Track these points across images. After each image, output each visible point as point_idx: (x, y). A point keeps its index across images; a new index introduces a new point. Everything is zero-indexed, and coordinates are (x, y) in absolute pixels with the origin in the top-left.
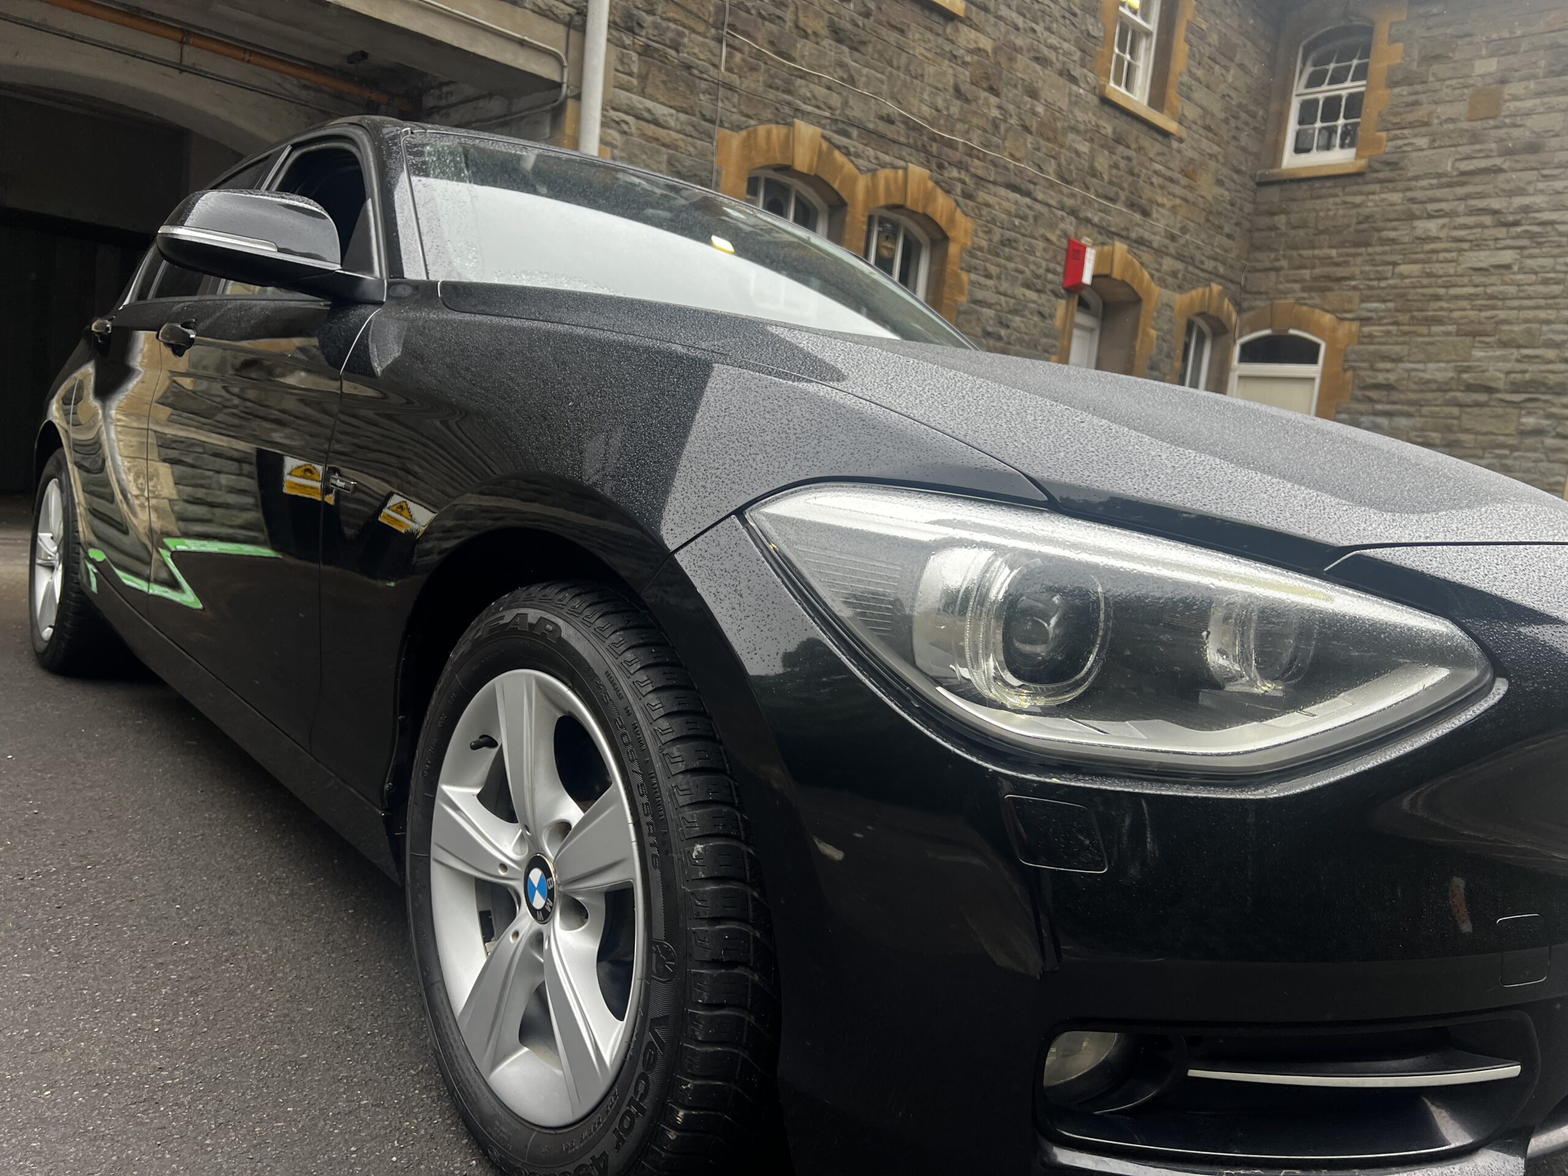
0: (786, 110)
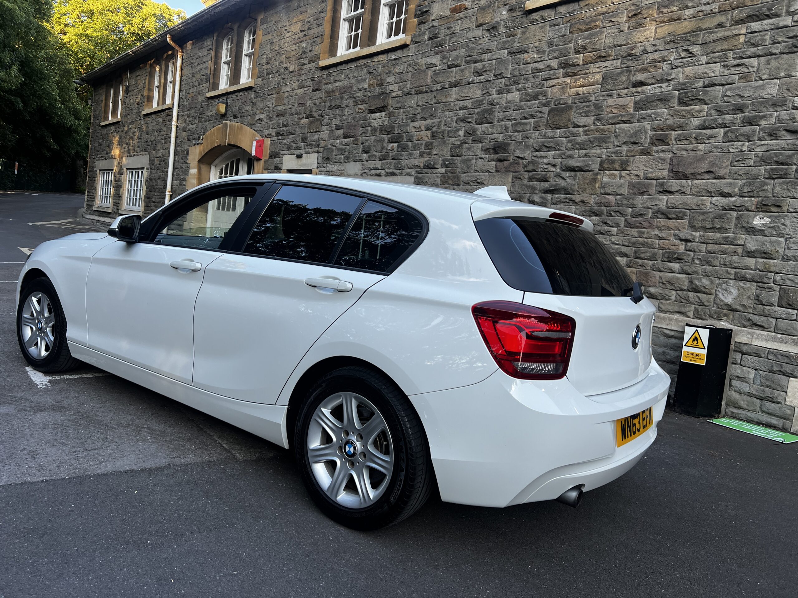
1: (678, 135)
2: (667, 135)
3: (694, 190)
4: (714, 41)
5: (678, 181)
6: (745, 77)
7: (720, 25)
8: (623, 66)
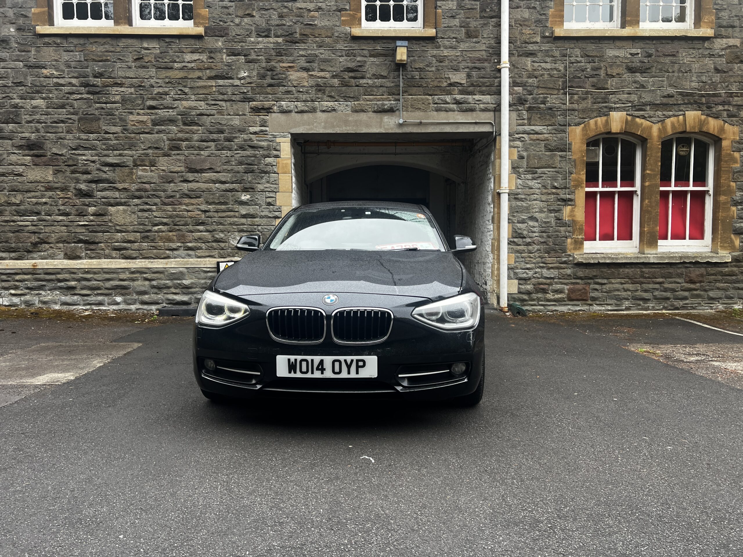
0: (605, 110)
1: (186, 144)
2: (179, 144)
3: (204, 180)
4: (198, 87)
5: (192, 174)
6: (220, 113)
7: (199, 78)
8: (137, 93)
